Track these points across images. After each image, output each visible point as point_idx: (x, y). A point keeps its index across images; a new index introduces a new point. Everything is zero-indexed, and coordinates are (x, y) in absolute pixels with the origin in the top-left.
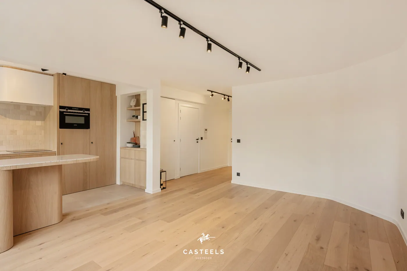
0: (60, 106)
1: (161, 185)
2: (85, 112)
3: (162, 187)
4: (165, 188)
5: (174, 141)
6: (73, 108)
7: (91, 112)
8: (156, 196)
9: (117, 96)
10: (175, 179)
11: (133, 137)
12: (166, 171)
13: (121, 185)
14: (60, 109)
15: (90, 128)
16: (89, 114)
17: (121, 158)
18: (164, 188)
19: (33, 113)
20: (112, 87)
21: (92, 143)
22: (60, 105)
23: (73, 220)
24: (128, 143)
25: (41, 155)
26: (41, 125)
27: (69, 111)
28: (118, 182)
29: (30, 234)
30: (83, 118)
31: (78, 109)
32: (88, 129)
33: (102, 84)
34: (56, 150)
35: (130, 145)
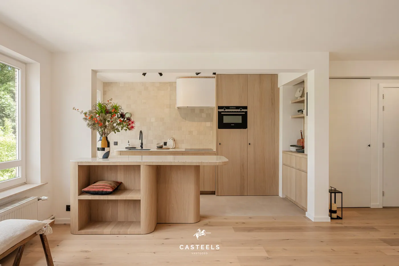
0: (218, 107)
1: (331, 211)
2: (243, 110)
3: (334, 215)
4: (341, 218)
5: (369, 146)
6: (230, 108)
7: (249, 111)
8: (319, 227)
9: (279, 88)
10: (371, 207)
11: (300, 138)
12: (342, 193)
13: (283, 198)
14: (218, 109)
15: (247, 128)
16: (246, 112)
17: (284, 164)
18: (338, 218)
19: (204, 115)
20: (273, 78)
21: (249, 144)
22: (219, 105)
23: (206, 225)
24: (291, 146)
25: (203, 154)
26: (210, 126)
27: (226, 110)
28: (281, 195)
29: (170, 226)
30: (241, 117)
31: (235, 108)
32: (246, 129)
33: (261, 77)
34: (215, 150)
35: (294, 149)
